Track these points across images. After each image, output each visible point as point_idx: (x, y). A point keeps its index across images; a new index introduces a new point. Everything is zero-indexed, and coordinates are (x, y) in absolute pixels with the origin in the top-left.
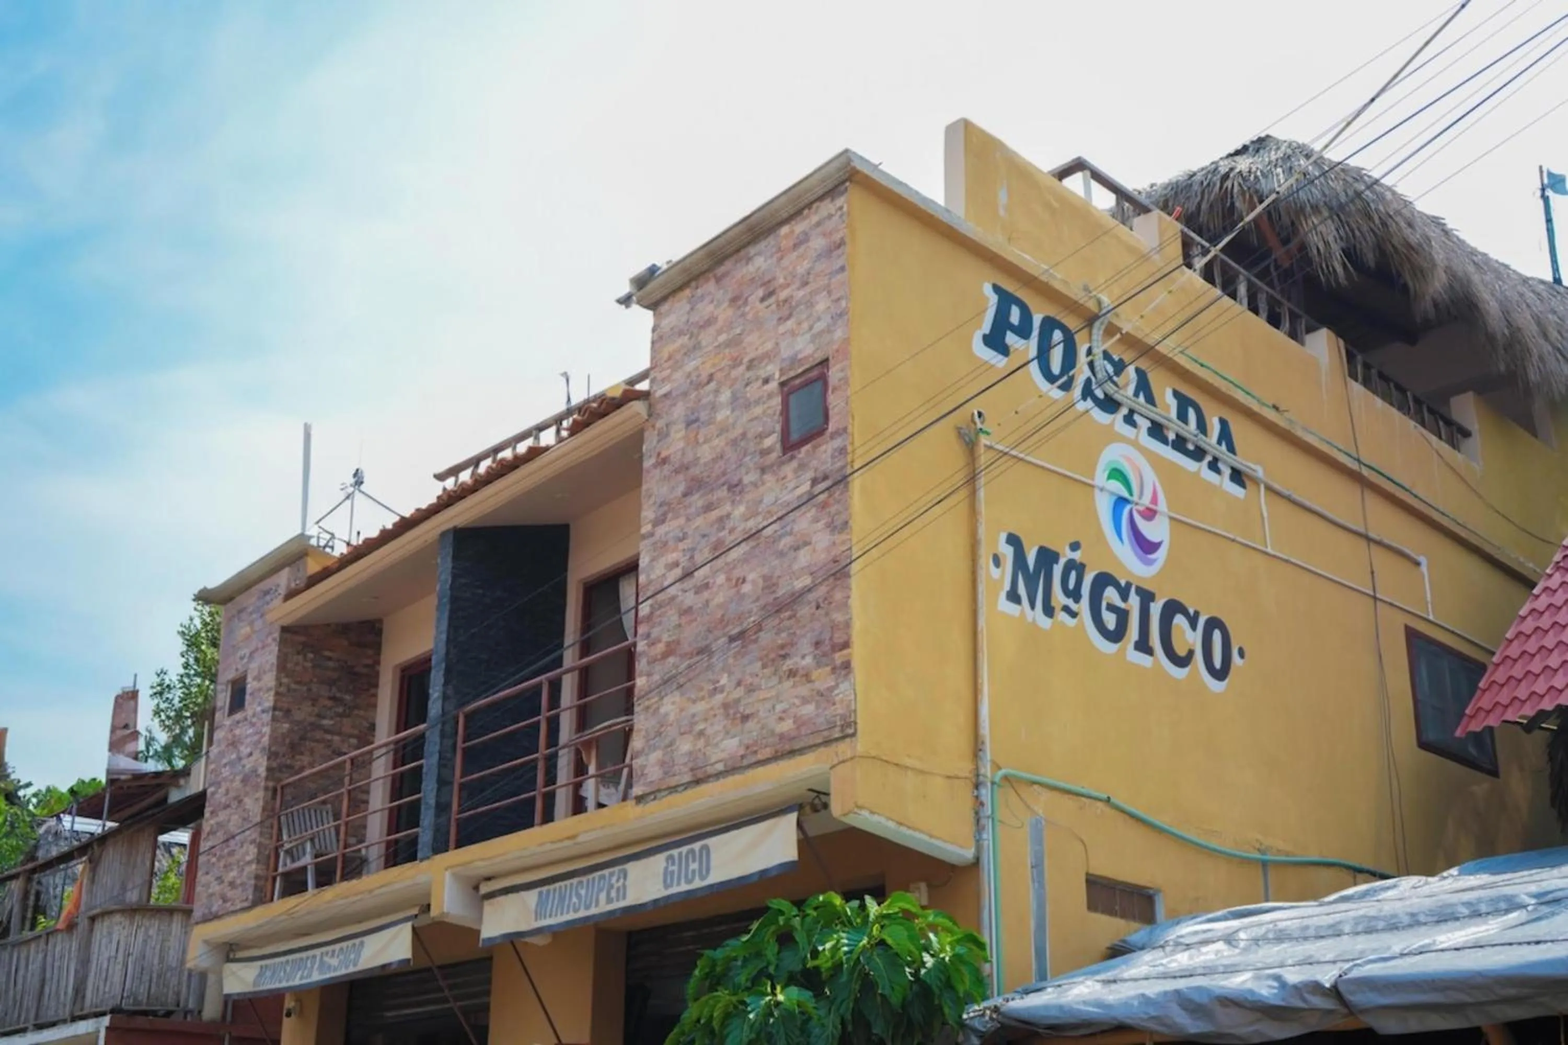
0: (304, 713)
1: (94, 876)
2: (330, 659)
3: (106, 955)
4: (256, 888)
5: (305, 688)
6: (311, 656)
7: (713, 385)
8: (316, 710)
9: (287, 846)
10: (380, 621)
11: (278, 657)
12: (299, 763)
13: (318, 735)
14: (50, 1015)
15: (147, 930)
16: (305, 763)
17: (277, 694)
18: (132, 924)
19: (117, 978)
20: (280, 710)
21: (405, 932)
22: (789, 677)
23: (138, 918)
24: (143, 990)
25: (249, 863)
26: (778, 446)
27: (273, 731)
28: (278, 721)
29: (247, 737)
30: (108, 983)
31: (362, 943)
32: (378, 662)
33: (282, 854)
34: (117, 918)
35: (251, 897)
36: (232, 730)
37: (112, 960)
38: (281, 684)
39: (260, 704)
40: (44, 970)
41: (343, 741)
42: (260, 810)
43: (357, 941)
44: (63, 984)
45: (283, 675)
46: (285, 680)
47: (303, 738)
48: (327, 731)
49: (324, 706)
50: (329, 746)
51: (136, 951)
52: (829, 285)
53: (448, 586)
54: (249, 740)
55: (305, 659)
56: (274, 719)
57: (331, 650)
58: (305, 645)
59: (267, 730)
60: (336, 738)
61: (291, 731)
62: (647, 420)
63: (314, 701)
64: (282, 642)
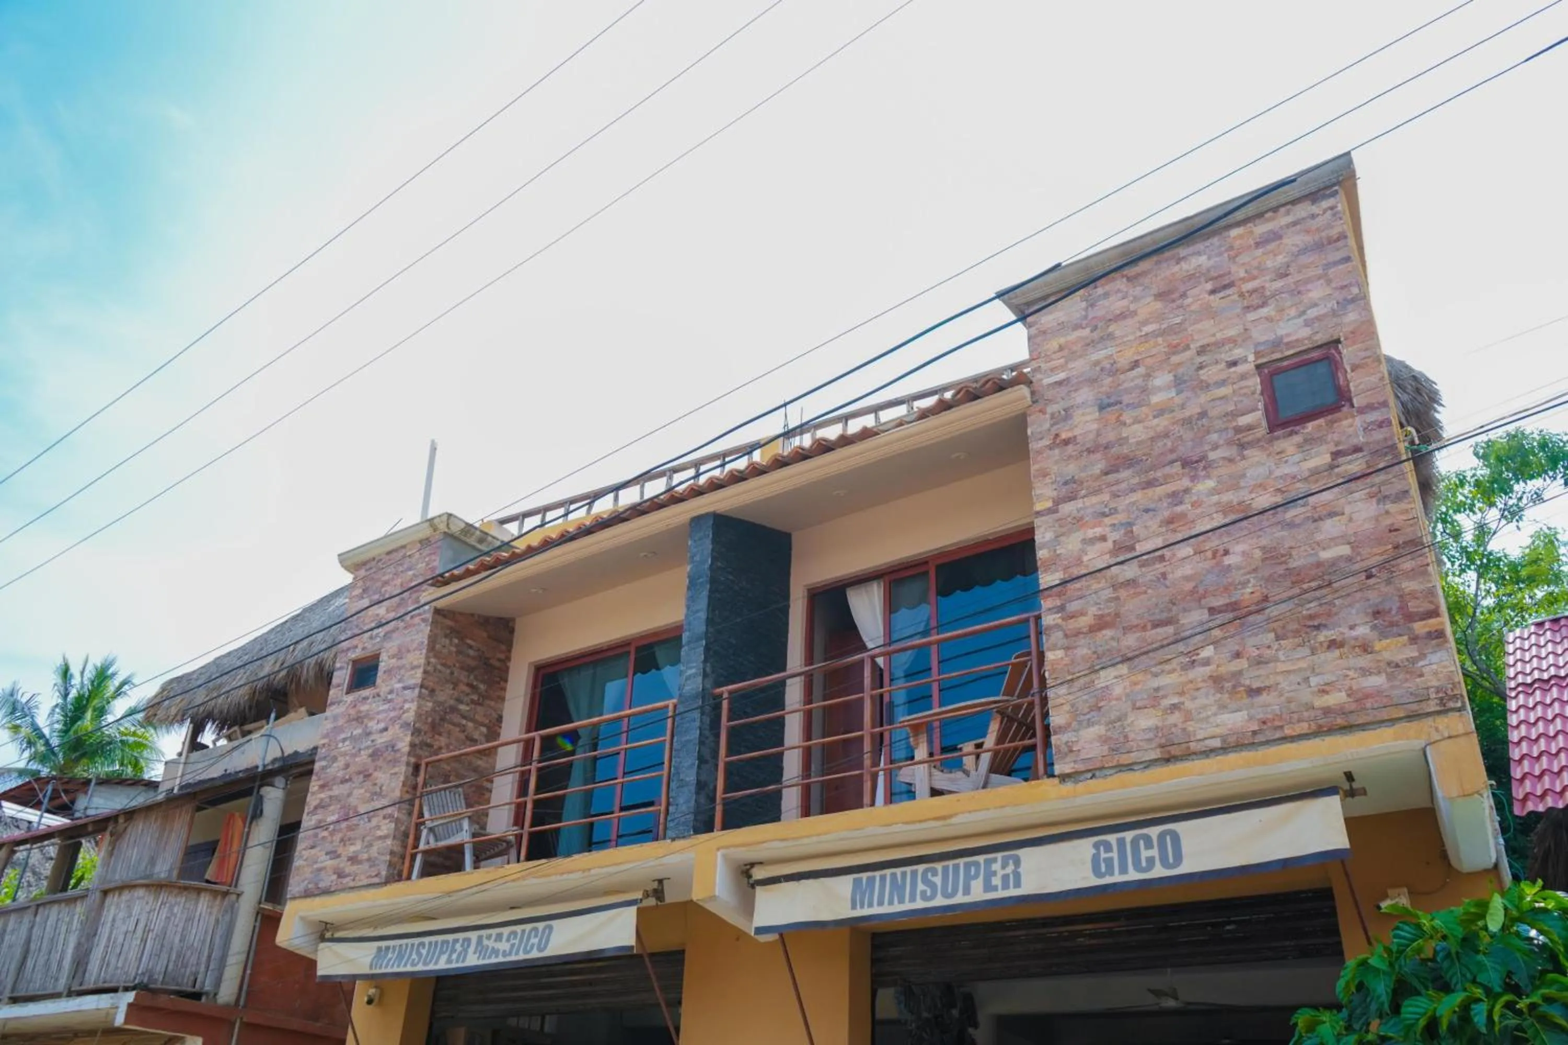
0: (445, 695)
1: (113, 849)
2: (471, 647)
3: (124, 928)
4: (391, 865)
5: (448, 671)
6: (456, 641)
7: (1141, 370)
8: (456, 694)
9: (429, 824)
10: (513, 620)
11: (430, 637)
12: (437, 743)
13: (456, 718)
14: (35, 988)
15: (171, 909)
16: (443, 744)
17: (425, 672)
18: (157, 898)
19: (133, 955)
20: (426, 688)
21: (629, 916)
22: (1329, 647)
23: (163, 896)
24: (160, 968)
25: (384, 837)
26: (1264, 423)
27: (419, 707)
28: (424, 698)
29: (378, 713)
30: (122, 958)
31: (551, 928)
32: (508, 659)
33: (425, 832)
34: (141, 892)
35: (384, 873)
36: (355, 706)
37: (129, 936)
38: (429, 663)
39: (400, 681)
40: (28, 941)
41: (476, 728)
42: (401, 784)
43: (541, 925)
44: (56, 957)
45: (431, 654)
46: (433, 660)
47: (443, 719)
48: (464, 717)
49: (463, 692)
50: (464, 731)
51: (157, 927)
52: (1326, 275)
53: (707, 566)
54: (380, 717)
55: (451, 644)
56: (420, 696)
57: (474, 640)
58: (452, 630)
59: (412, 707)
60: (470, 724)
61: (433, 710)
62: (1030, 406)
63: (455, 685)
64: (434, 623)
